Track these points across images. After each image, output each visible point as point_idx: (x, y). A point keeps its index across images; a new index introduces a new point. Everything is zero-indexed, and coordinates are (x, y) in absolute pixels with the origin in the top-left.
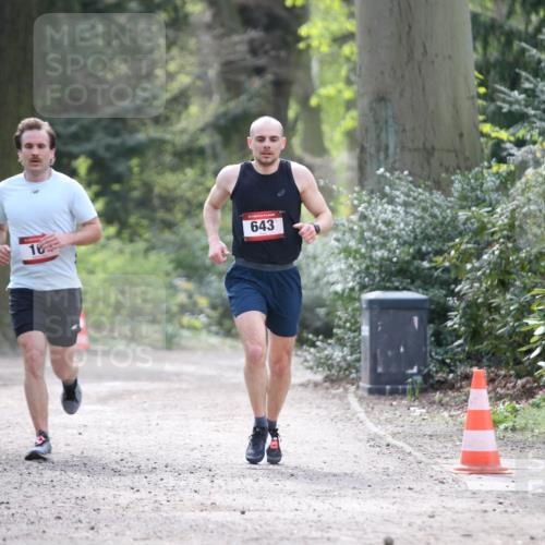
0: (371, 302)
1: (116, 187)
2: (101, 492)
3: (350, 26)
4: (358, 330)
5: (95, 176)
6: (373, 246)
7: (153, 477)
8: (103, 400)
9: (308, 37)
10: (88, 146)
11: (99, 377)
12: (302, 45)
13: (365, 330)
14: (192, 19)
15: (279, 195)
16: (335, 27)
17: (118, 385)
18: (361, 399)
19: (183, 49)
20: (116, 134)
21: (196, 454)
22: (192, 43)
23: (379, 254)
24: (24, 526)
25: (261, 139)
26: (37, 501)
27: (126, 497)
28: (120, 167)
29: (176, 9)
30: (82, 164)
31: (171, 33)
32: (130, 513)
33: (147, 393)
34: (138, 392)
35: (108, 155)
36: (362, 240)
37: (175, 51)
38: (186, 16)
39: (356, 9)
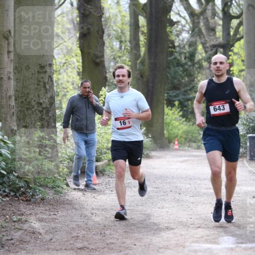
0: (250, 137)
1: (185, 109)
2: (182, 185)
3: (244, 68)
4: (246, 144)
5: (180, 106)
6: (250, 123)
7: (195, 181)
8: (182, 162)
9: (233, 70)
10: (178, 98)
11: (181, 156)
12: (231, 72)
13: (248, 144)
14: (204, 66)
15: (227, 93)
16: (240, 68)
17: (186, 158)
18: (247, 161)
19: (202, 74)
20: (185, 95)
21: (206, 176)
22: (204, 72)
23: (251, 125)
24: (163, 193)
25: (216, 63)
26: (166, 187)
27: (188, 186)
28: (186, 104)
29: (200, 64)
30: (177, 103)
31: (199, 70)
32: (189, 190)
33: (193, 160)
34: (191, 160)
35: (183, 101)
36: (247, 121)
37: (200, 75)
38: (202, 65)
39: (245, 63)
